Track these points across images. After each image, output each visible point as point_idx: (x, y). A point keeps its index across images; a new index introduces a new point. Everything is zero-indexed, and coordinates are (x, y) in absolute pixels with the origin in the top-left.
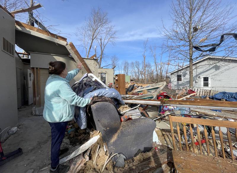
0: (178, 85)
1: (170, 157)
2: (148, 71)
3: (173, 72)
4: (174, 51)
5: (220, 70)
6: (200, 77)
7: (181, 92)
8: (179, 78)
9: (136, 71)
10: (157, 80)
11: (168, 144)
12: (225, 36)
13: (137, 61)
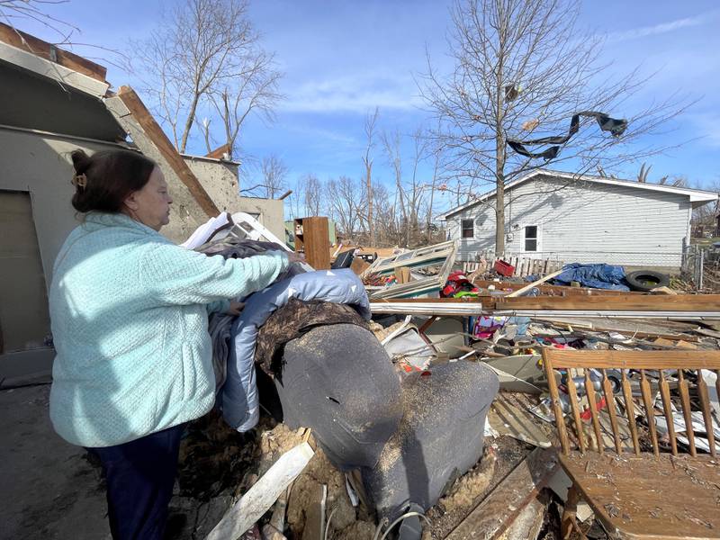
0: (465, 249)
1: (538, 474)
2: (378, 208)
3: (452, 212)
4: (456, 150)
5: (563, 208)
6: (517, 226)
7: (476, 268)
8: (467, 230)
9: (344, 209)
10: (403, 234)
11: (517, 433)
12: (581, 118)
13: (347, 177)
